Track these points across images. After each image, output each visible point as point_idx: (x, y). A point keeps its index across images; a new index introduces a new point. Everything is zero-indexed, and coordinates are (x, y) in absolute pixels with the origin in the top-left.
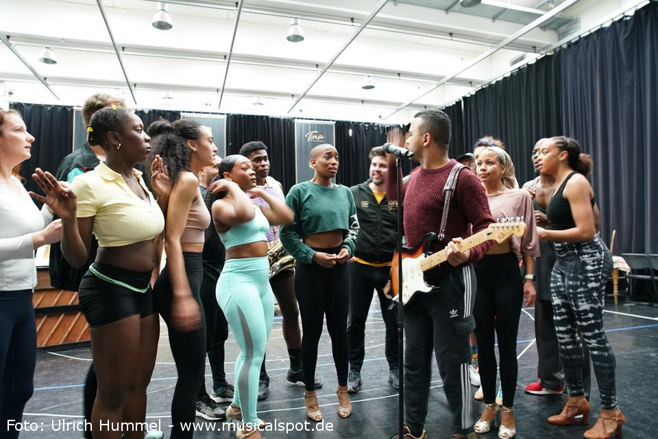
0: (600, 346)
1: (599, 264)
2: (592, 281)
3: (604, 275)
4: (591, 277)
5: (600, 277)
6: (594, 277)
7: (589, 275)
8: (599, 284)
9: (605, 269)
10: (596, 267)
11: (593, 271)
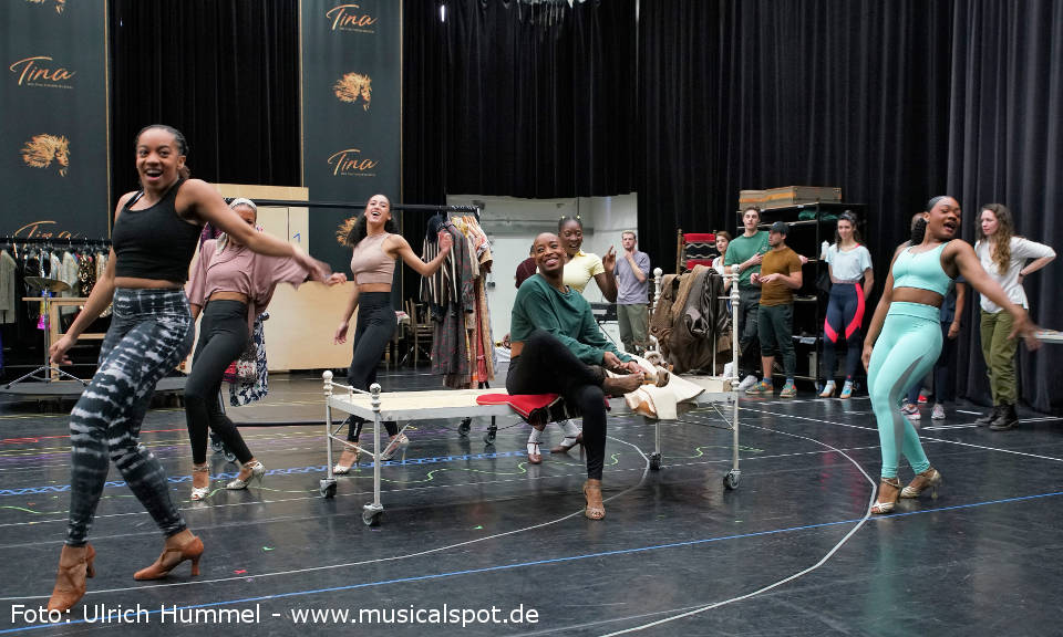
0: (93, 440)
1: (180, 336)
2: (156, 351)
3: (177, 354)
4: (160, 346)
5: (169, 354)
6: (164, 348)
7: (159, 342)
8: (162, 360)
9: (182, 347)
10: (175, 338)
11: (168, 341)
